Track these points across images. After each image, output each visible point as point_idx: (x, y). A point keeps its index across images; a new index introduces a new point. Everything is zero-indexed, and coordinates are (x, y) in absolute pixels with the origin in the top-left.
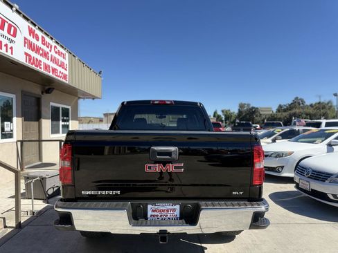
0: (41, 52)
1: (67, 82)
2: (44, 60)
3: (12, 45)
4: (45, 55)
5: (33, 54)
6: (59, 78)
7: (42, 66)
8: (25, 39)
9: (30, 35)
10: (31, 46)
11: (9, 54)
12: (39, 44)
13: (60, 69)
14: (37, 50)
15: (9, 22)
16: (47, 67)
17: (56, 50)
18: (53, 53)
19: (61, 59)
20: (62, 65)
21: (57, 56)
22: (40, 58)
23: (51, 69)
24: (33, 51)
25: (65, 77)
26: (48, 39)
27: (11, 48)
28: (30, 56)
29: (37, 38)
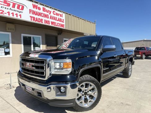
0: (42, 15)
1: (65, 28)
2: (44, 19)
3: (20, 13)
4: (46, 16)
6: (57, 27)
7: (43, 22)
8: (30, 10)
9: (34, 8)
10: (34, 13)
11: (19, 18)
12: (41, 11)
13: (57, 22)
14: (40, 14)
15: (18, 4)
16: (46, 22)
17: (54, 13)
18: (52, 14)
19: (58, 17)
20: (60, 20)
21: (55, 16)
22: (41, 18)
23: (50, 22)
24: (36, 15)
25: (62, 25)
26: (47, 8)
27: (20, 15)
28: (34, 17)
29: (39, 9)
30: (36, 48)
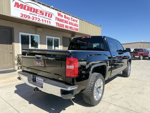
0: (64, 21)
1: (78, 32)
2: (65, 24)
3: (50, 20)
4: (66, 22)
5: (60, 23)
6: (73, 31)
7: (64, 27)
8: (56, 17)
9: (58, 16)
10: (58, 20)
11: (49, 24)
12: (63, 18)
13: (73, 27)
14: (62, 21)
15: (49, 13)
16: (66, 27)
17: (72, 19)
18: (70, 21)
19: (75, 23)
20: (75, 25)
21: (72, 22)
22: (63, 23)
23: (69, 27)
24: (59, 21)
25: (77, 30)
26: (67, 16)
27: (50, 22)
28: (58, 23)
29: (62, 16)
30: (56, 48)
